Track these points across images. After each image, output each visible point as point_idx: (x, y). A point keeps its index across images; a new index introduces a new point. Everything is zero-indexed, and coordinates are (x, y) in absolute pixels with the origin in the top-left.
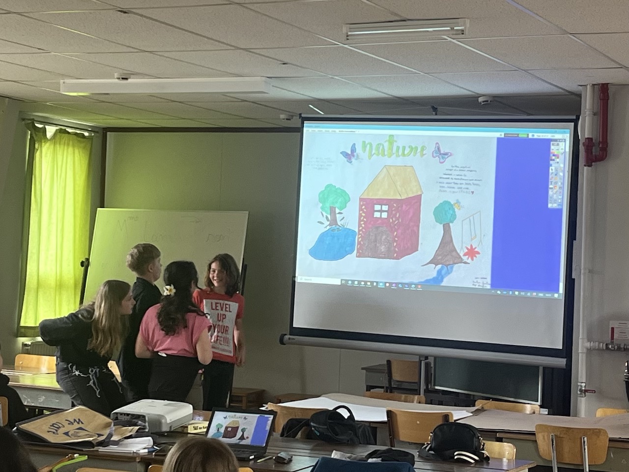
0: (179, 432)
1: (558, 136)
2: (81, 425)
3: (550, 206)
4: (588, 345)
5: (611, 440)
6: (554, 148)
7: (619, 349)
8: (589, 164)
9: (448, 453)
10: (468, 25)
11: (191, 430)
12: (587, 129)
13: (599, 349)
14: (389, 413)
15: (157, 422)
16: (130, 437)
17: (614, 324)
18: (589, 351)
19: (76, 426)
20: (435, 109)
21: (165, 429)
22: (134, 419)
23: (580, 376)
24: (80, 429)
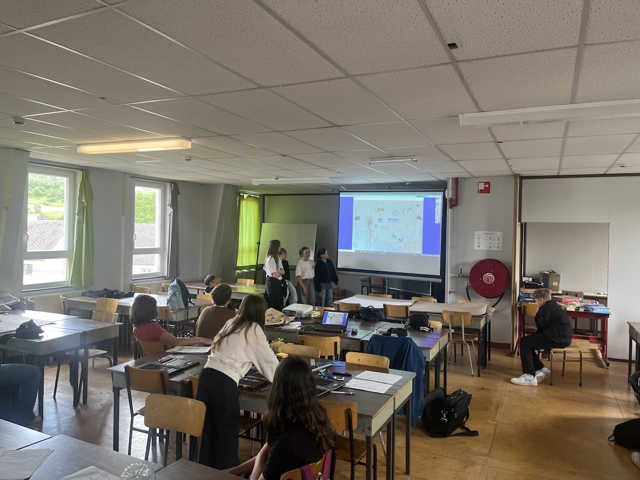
0: (308, 317)
1: (438, 197)
2: (272, 316)
3: (436, 222)
4: (452, 275)
5: (472, 316)
6: (437, 201)
7: (464, 276)
8: (451, 208)
9: (417, 327)
10: (419, 158)
11: (312, 316)
12: (449, 194)
13: (456, 277)
14: (384, 305)
15: (300, 314)
16: (292, 321)
17: (461, 267)
18: (452, 277)
19: (271, 317)
20: (390, 187)
21: (303, 316)
22: (291, 313)
23: (448, 286)
24: (272, 318)
